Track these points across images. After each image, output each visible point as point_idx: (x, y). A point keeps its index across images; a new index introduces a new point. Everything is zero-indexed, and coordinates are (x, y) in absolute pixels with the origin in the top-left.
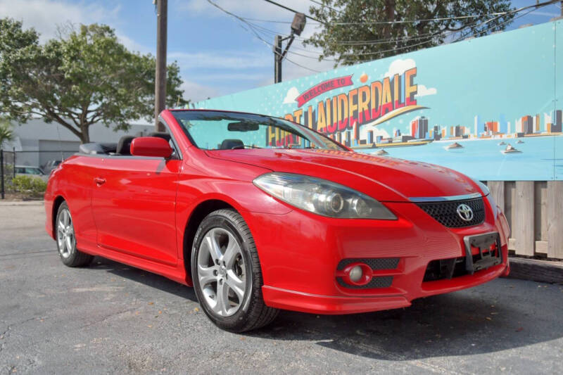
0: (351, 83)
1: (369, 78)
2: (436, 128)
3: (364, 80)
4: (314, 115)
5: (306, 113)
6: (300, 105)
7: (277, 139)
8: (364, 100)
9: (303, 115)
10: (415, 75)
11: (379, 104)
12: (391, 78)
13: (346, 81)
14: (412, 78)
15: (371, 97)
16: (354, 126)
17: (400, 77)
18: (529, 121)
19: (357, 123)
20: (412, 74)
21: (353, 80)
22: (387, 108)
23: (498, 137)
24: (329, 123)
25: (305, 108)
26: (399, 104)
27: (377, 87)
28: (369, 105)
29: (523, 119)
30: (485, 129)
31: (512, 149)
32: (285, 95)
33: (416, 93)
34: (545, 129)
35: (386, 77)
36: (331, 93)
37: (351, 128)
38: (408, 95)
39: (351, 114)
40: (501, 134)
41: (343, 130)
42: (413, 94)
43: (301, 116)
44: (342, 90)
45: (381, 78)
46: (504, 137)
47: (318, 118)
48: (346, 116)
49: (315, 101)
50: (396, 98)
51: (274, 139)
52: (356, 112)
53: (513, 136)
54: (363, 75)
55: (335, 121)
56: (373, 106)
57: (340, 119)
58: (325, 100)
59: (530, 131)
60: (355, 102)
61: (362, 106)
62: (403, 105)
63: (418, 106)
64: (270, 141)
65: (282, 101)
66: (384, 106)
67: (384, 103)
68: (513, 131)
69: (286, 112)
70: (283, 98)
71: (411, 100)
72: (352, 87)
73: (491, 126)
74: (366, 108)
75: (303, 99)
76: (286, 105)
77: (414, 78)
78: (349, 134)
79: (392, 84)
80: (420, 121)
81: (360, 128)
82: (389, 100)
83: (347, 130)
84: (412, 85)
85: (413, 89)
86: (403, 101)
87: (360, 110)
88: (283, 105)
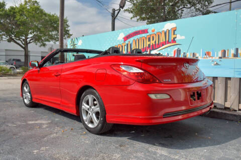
0: (147, 32)
1: (156, 30)
2: (184, 53)
3: (153, 31)
4: (131, 45)
5: (127, 44)
6: (125, 41)
8: (153, 40)
10: (176, 30)
11: (160, 42)
12: (165, 31)
13: (145, 31)
15: (156, 38)
17: (169, 31)
18: (224, 52)
19: (150, 49)
20: (174, 30)
22: (163, 44)
23: (211, 58)
25: (127, 42)
26: (168, 42)
27: (159, 35)
28: (155, 42)
29: (222, 51)
30: (205, 55)
31: (217, 63)
32: (118, 36)
33: (176, 38)
34: (231, 56)
35: (163, 30)
36: (139, 36)
37: (147, 51)
38: (172, 39)
39: (147, 46)
40: (212, 57)
41: (144, 52)
43: (125, 45)
44: (144, 35)
45: (161, 31)
46: (214, 58)
48: (145, 46)
49: (131, 39)
50: (167, 40)
52: (149, 45)
53: (217, 58)
54: (153, 29)
55: (140, 48)
56: (157, 43)
57: (142, 47)
58: (136, 39)
59: (224, 56)
60: (149, 40)
61: (152, 42)
62: (170, 43)
63: (177, 43)
67: (162, 41)
68: (217, 56)
69: (119, 43)
71: (174, 41)
72: (148, 34)
73: (208, 54)
75: (126, 38)
76: (119, 41)
79: (165, 33)
80: (177, 50)
81: (151, 52)
82: (164, 40)
84: (174, 34)
85: (175, 36)
86: (170, 41)
87: (151, 44)
88: (117, 40)
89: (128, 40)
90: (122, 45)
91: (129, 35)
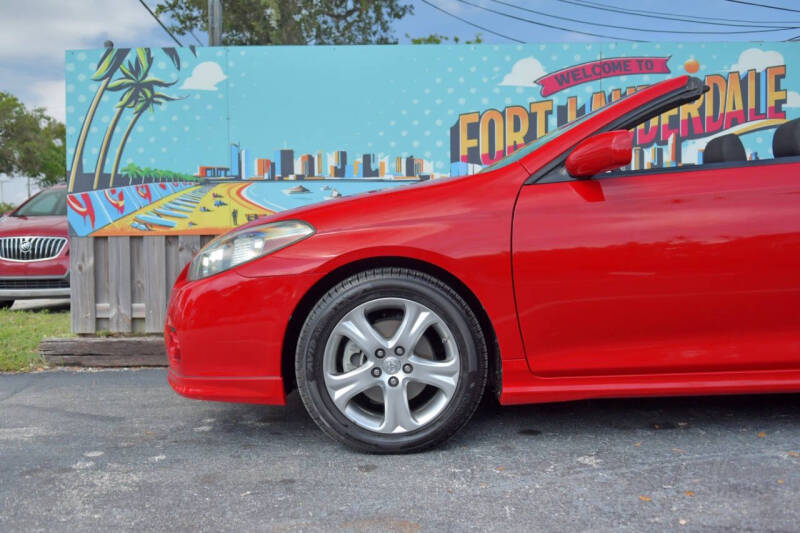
0: (668, 71)
1: (702, 68)
3: (692, 68)
5: (562, 109)
6: (547, 93)
7: (484, 150)
9: (555, 112)
10: (783, 76)
11: (721, 111)
12: (742, 73)
13: (657, 65)
14: (778, 78)
16: (671, 140)
17: (758, 76)
19: (677, 136)
20: (779, 76)
21: (668, 64)
22: (736, 119)
25: (558, 99)
26: (757, 114)
27: (716, 82)
28: (702, 110)
32: (507, 69)
33: (785, 101)
35: (732, 70)
36: (624, 81)
37: (665, 143)
38: (771, 103)
39: (665, 121)
41: (648, 146)
42: (780, 102)
43: (548, 113)
44: (645, 79)
45: (725, 71)
49: (585, 90)
50: (751, 105)
51: (474, 150)
52: (674, 118)
54: (691, 60)
56: (709, 112)
58: (609, 90)
61: (688, 110)
62: (764, 116)
64: (463, 152)
65: (501, 79)
66: (729, 114)
67: (729, 109)
69: (509, 102)
70: (502, 75)
71: (778, 111)
72: (667, 77)
74: (695, 114)
75: (552, 84)
76: (510, 90)
77: (782, 81)
78: (660, 153)
79: (744, 83)
81: (683, 144)
82: (739, 106)
83: (655, 146)
84: (777, 88)
85: (780, 96)
86: (762, 111)
87: (684, 117)
88: (501, 88)
89: (567, 92)
90: (533, 111)
91: (572, 72)
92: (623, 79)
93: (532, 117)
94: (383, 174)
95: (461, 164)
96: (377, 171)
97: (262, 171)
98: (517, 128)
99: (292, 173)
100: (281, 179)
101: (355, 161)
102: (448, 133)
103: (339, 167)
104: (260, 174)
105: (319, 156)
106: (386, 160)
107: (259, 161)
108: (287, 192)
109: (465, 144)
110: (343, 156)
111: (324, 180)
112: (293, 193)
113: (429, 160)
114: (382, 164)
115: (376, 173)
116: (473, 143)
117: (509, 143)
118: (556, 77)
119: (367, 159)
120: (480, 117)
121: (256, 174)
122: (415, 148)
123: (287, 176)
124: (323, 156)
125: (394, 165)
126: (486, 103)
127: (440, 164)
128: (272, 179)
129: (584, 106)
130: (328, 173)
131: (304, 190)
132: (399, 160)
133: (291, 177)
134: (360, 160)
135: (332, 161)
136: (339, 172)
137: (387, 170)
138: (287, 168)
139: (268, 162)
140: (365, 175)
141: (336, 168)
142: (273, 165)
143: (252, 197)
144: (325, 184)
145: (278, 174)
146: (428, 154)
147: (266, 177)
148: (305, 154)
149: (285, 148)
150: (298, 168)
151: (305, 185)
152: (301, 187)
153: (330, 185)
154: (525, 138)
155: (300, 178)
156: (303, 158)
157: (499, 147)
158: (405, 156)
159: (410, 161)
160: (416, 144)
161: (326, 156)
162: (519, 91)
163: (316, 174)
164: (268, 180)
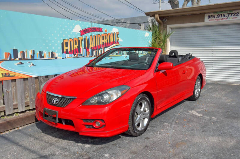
0: (102, 31)
1: (107, 31)
3: (106, 31)
4: (88, 40)
5: (85, 39)
6: (82, 35)
7: (69, 50)
8: (106, 39)
9: (83, 40)
13: (100, 30)
14: (118, 34)
15: (108, 38)
17: (115, 34)
19: (104, 47)
21: (102, 30)
22: (112, 43)
24: (94, 46)
25: (84, 36)
26: (115, 43)
27: (109, 35)
32: (73, 28)
37: (102, 49)
39: (102, 43)
41: (99, 49)
42: (118, 40)
43: (82, 40)
44: (99, 33)
45: (110, 33)
47: (90, 43)
48: (100, 44)
49: (89, 35)
50: (114, 41)
51: (67, 50)
52: (103, 43)
54: (106, 29)
55: (96, 45)
56: (108, 42)
57: (98, 44)
58: (93, 35)
60: (103, 39)
61: (105, 41)
63: (119, 44)
64: (65, 51)
67: (111, 41)
69: (74, 36)
70: (73, 29)
71: (118, 42)
72: (102, 33)
74: (106, 42)
75: (84, 32)
76: (74, 33)
78: (101, 51)
79: (113, 35)
81: (105, 49)
82: (113, 41)
83: (101, 49)
84: (118, 37)
87: (105, 43)
88: (72, 32)
89: (85, 35)
90: (79, 39)
91: (87, 29)
92: (95, 32)
93: (79, 41)
94: (45, 57)
95: (64, 54)
96: (43, 56)
97: (7, 57)
98: (76, 44)
99: (18, 58)
100: (14, 60)
101: (37, 53)
102: (61, 45)
103: (33, 55)
104: (6, 58)
105: (26, 52)
106: (46, 53)
107: (5, 53)
108: (16, 64)
109: (65, 48)
110: (33, 51)
111: (28, 60)
112: (18, 64)
113: (57, 53)
114: (45, 54)
115: (43, 57)
116: (67, 48)
117: (75, 48)
118: (83, 30)
119: (41, 52)
120: (68, 40)
121: (4, 58)
122: (53, 49)
123: (16, 59)
124: (27, 52)
125: (48, 54)
126: (69, 37)
127: (60, 54)
128: (11, 60)
129: (88, 39)
130: (29, 57)
131: (22, 63)
132: (49, 53)
133: (17, 59)
134: (39, 53)
135: (30, 53)
136: (33, 57)
137: (46, 56)
138: (16, 56)
139: (9, 53)
140: (40, 58)
141: (31, 55)
142: (11, 55)
143: (3, 66)
144: (29, 61)
145: (13, 58)
146: (56, 51)
147: (8, 59)
148: (21, 51)
149: (15, 48)
150: (19, 56)
151: (22, 61)
152: (21, 62)
153: (30, 61)
154: (78, 47)
155: (20, 59)
156: (21, 52)
157: (72, 49)
158: (51, 51)
159: (52, 53)
160: (53, 48)
161: (28, 52)
162: (76, 34)
163: (25, 58)
164: (9, 60)
